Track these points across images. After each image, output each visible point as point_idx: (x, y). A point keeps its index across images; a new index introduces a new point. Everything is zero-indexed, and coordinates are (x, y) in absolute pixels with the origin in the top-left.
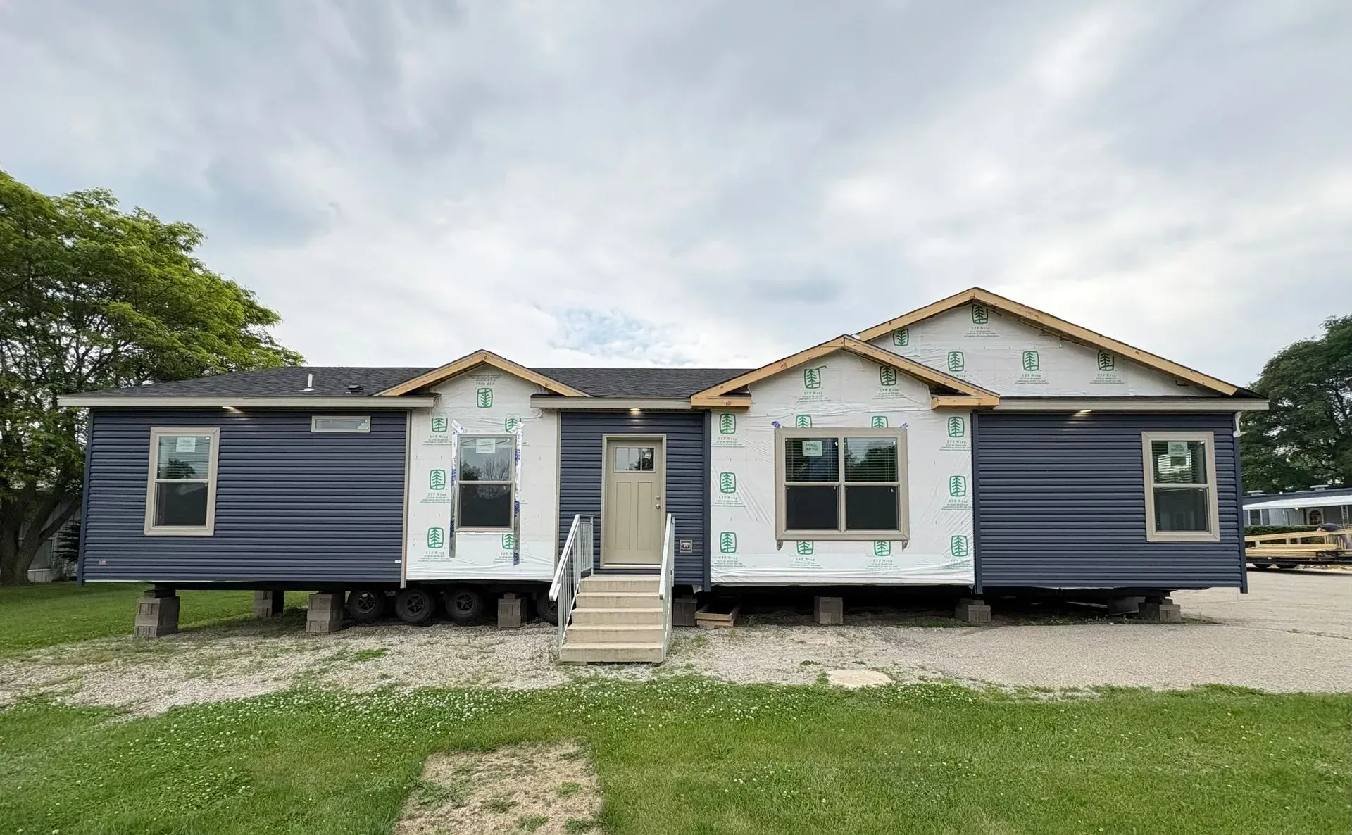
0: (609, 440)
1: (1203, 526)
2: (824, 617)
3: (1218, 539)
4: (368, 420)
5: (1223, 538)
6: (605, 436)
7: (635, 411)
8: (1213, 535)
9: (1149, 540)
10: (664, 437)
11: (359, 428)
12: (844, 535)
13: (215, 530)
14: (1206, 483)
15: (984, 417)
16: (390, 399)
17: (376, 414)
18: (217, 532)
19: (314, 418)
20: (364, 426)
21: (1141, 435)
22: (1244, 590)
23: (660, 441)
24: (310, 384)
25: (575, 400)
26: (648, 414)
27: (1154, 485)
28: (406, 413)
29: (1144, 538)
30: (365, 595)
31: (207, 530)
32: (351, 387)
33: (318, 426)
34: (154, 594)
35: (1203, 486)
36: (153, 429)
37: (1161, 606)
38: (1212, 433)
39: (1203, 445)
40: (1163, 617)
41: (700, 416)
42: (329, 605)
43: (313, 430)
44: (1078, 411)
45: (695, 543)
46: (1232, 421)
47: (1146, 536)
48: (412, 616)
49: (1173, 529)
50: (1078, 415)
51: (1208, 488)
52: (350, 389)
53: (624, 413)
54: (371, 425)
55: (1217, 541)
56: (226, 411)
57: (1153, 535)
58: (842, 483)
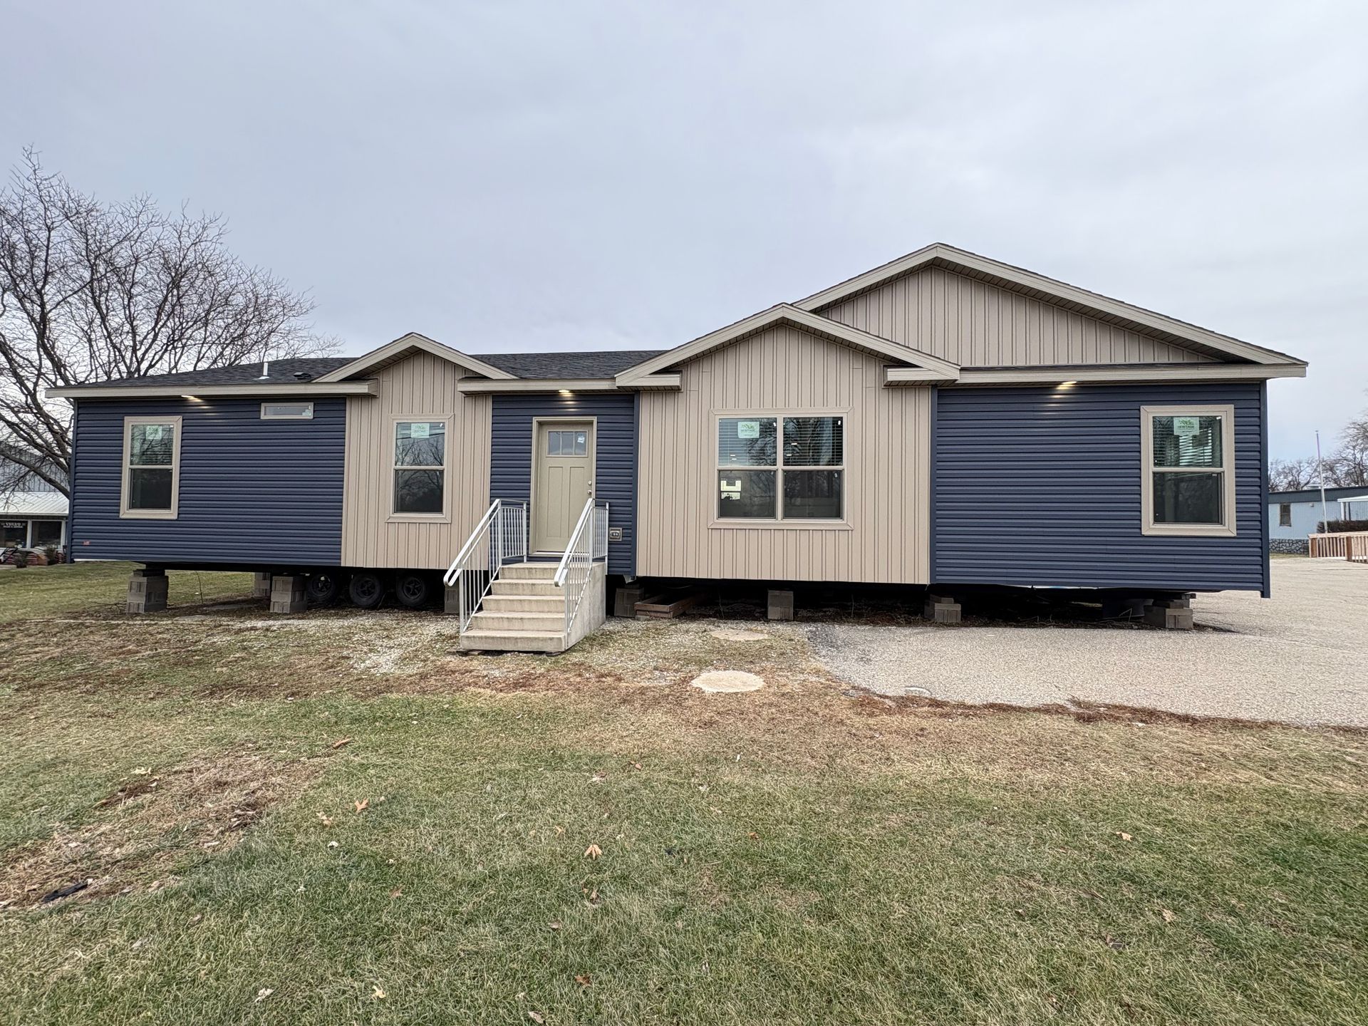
0: (541, 424)
1: (1216, 517)
2: (773, 612)
3: (1234, 533)
4: (311, 406)
5: (1239, 532)
6: (535, 420)
7: (566, 393)
8: (1228, 528)
9: (1144, 532)
10: (595, 419)
11: (304, 414)
12: (780, 524)
13: (179, 514)
14: (1221, 466)
15: (943, 391)
16: (327, 385)
17: (317, 399)
18: (181, 516)
19: (263, 405)
20: (308, 413)
21: (1139, 410)
22: (1265, 593)
23: (591, 423)
24: (265, 372)
25: (503, 381)
26: (580, 395)
27: (1153, 469)
28: (345, 399)
29: (1138, 530)
30: (323, 578)
31: (171, 514)
32: (297, 373)
33: (268, 413)
34: (142, 574)
35: (1218, 470)
36: (127, 419)
37: (1167, 610)
38: (1232, 406)
39: (1220, 420)
40: (1169, 624)
41: (630, 397)
42: (290, 587)
43: (263, 417)
44: (1060, 383)
45: (625, 531)
46: (1259, 392)
47: (1140, 528)
48: (365, 600)
49: (1177, 520)
50: (1061, 388)
51: (1224, 472)
52: (296, 376)
53: (553, 396)
54: (314, 411)
55: (1233, 535)
56: (186, 400)
57: (1150, 527)
58: (780, 466)
